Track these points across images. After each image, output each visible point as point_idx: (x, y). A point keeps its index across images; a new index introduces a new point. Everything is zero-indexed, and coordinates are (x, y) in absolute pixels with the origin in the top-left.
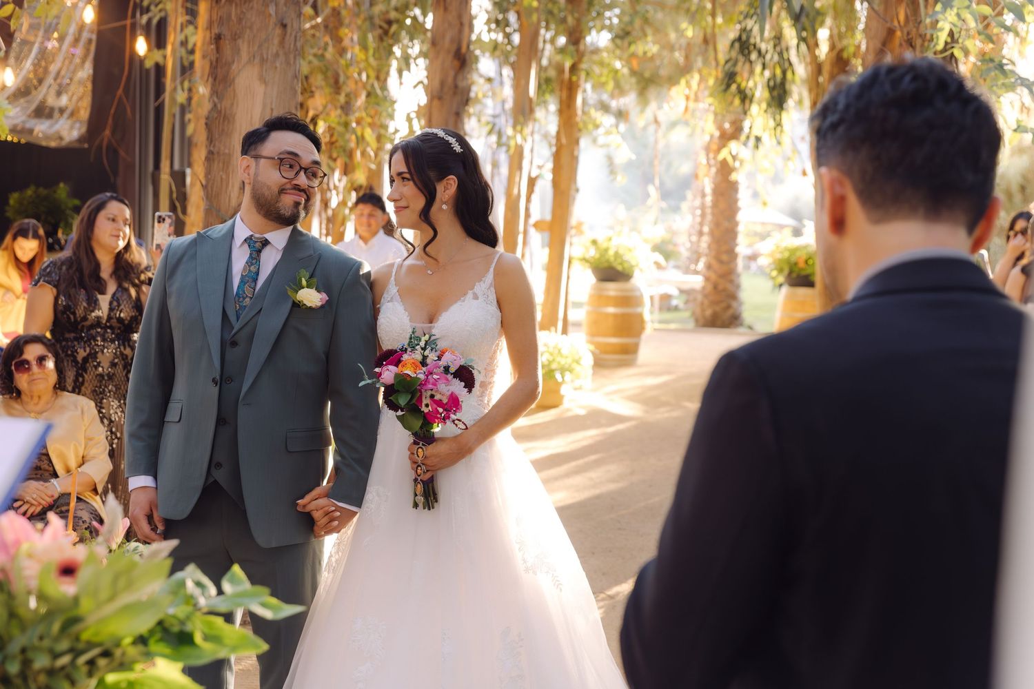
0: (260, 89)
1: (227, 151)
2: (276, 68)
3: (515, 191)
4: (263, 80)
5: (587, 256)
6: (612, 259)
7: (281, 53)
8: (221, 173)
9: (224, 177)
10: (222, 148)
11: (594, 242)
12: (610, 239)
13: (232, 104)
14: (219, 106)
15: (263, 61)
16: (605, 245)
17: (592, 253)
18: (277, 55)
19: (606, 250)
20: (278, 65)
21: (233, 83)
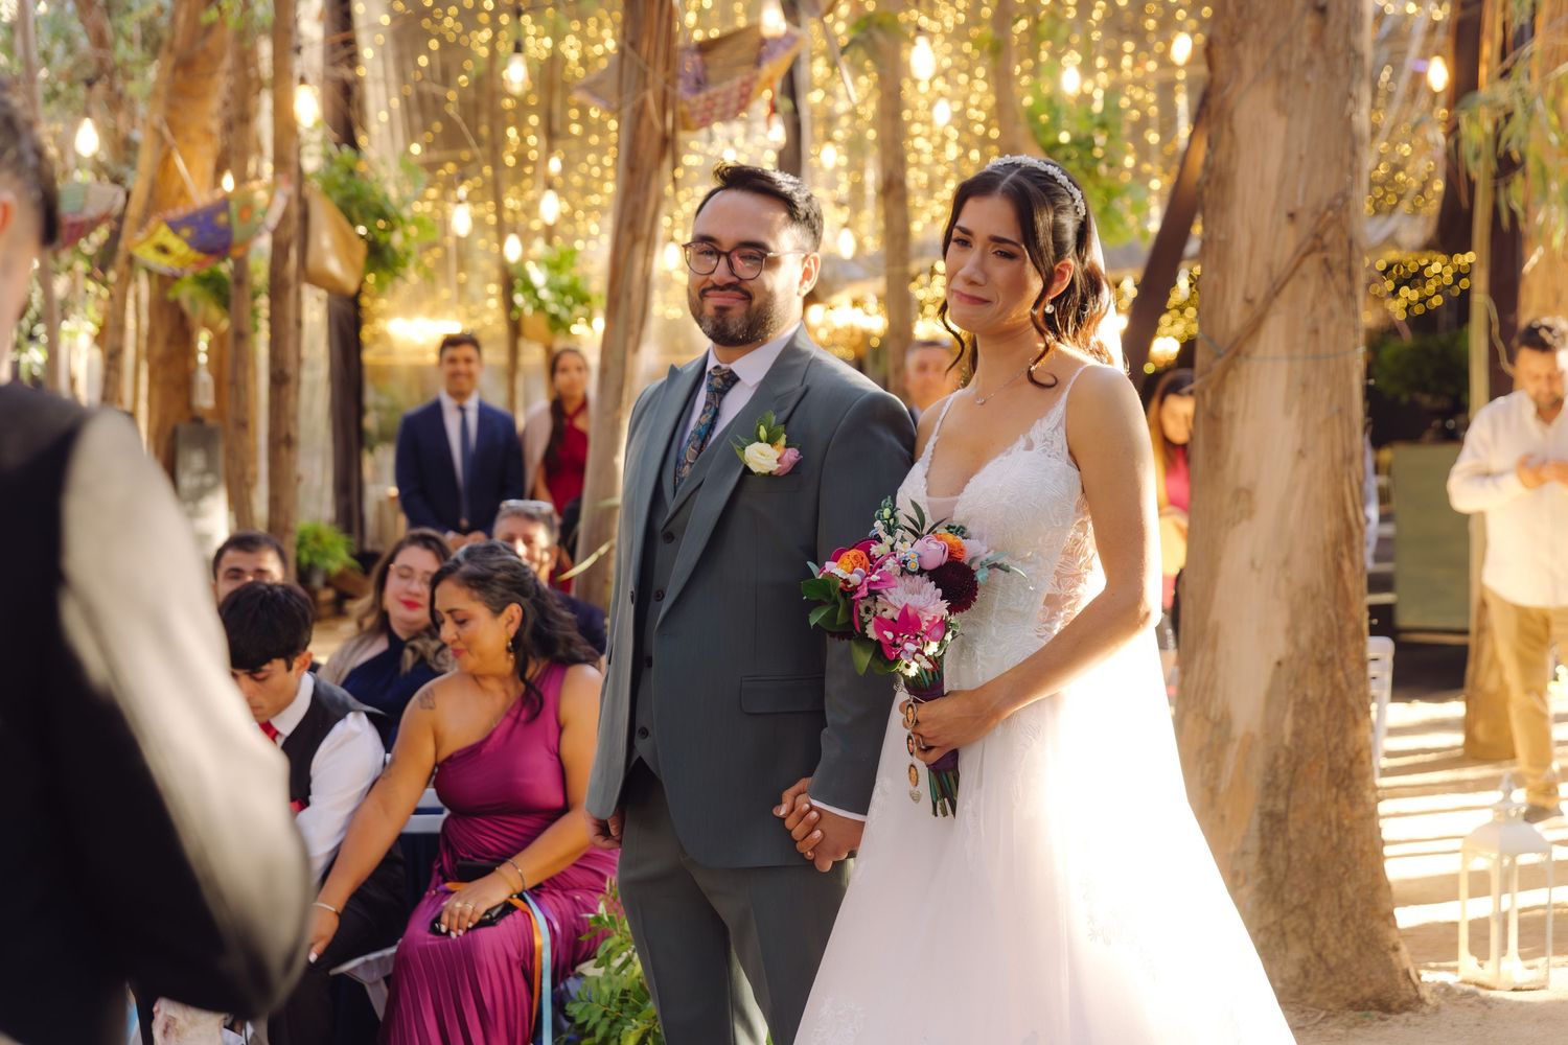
0: (1277, 126)
2: (1307, 85)
4: (1280, 107)
7: (1318, 56)
13: (1230, 155)
15: (1282, 75)
18: (1309, 62)
20: (1309, 77)
21: (1230, 120)
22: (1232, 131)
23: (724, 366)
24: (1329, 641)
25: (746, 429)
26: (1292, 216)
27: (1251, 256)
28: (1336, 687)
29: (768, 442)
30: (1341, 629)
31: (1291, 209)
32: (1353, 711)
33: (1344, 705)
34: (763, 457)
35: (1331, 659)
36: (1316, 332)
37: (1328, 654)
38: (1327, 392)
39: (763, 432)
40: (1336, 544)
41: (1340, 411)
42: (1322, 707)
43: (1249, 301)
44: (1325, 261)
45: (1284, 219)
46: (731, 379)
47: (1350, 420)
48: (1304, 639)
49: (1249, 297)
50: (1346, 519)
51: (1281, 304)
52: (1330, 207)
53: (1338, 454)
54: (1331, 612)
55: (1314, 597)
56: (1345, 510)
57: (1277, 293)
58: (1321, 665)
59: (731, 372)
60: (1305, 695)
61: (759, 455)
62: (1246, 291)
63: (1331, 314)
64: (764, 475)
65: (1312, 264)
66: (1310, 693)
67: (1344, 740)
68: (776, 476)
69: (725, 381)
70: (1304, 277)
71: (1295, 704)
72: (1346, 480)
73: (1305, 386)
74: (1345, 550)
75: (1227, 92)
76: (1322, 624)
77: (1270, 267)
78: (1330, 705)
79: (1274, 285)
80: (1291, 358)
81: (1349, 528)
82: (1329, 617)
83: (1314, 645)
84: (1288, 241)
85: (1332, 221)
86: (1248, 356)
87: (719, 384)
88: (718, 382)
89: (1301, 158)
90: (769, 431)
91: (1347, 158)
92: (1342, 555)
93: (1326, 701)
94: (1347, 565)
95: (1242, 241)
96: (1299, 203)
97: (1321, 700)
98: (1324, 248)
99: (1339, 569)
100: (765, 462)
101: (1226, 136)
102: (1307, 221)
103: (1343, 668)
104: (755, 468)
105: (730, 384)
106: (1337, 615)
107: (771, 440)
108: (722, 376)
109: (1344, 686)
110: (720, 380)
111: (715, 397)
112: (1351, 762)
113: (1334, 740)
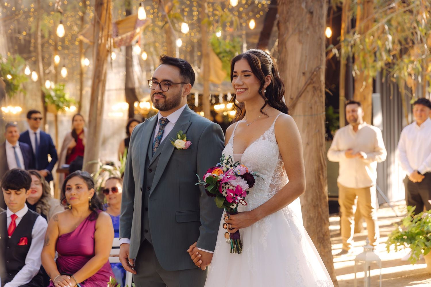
4: (300, 42)
7: (311, 27)
21: (285, 45)
22: (286, 48)
23: (164, 118)
24: (317, 199)
25: (174, 136)
26: (304, 73)
27: (292, 85)
28: (319, 213)
29: (181, 139)
30: (320, 196)
31: (304, 71)
32: (324, 221)
33: (321, 218)
34: (180, 144)
35: (317, 205)
36: (311, 108)
37: (316, 203)
38: (315, 125)
39: (179, 136)
40: (318, 170)
41: (319, 131)
42: (315, 219)
44: (314, 87)
45: (302, 74)
46: (167, 121)
47: (322, 134)
48: (309, 199)
49: (292, 97)
50: (321, 163)
51: (301, 99)
52: (315, 71)
53: (318, 144)
54: (317, 191)
55: (312, 187)
56: (320, 161)
57: (300, 96)
58: (314, 207)
59: (167, 119)
60: (310, 216)
61: (179, 143)
63: (316, 102)
64: (180, 149)
65: (310, 88)
66: (311, 215)
67: (322, 229)
68: (184, 149)
69: (165, 122)
70: (308, 92)
71: (307, 218)
72: (321, 152)
73: (309, 124)
74: (321, 172)
75: (285, 36)
76: (315, 194)
77: (298, 88)
78: (317, 219)
79: (299, 93)
80: (304, 115)
81: (322, 166)
82: (316, 193)
83: (312, 201)
84: (303, 81)
85: (316, 75)
87: (164, 123)
88: (163, 122)
89: (306, 56)
90: (181, 136)
91: (319, 56)
92: (320, 174)
93: (316, 217)
94: (321, 177)
95: (290, 81)
96: (306, 69)
97: (315, 217)
98: (314, 83)
99: (319, 178)
100: (181, 145)
101: (284, 49)
102: (308, 75)
103: (321, 208)
104: (178, 147)
105: (167, 123)
106: (319, 192)
107: (182, 138)
108: (164, 121)
109: (321, 213)
110: (164, 122)
111: (162, 127)
112: (324, 235)
113: (319, 229)
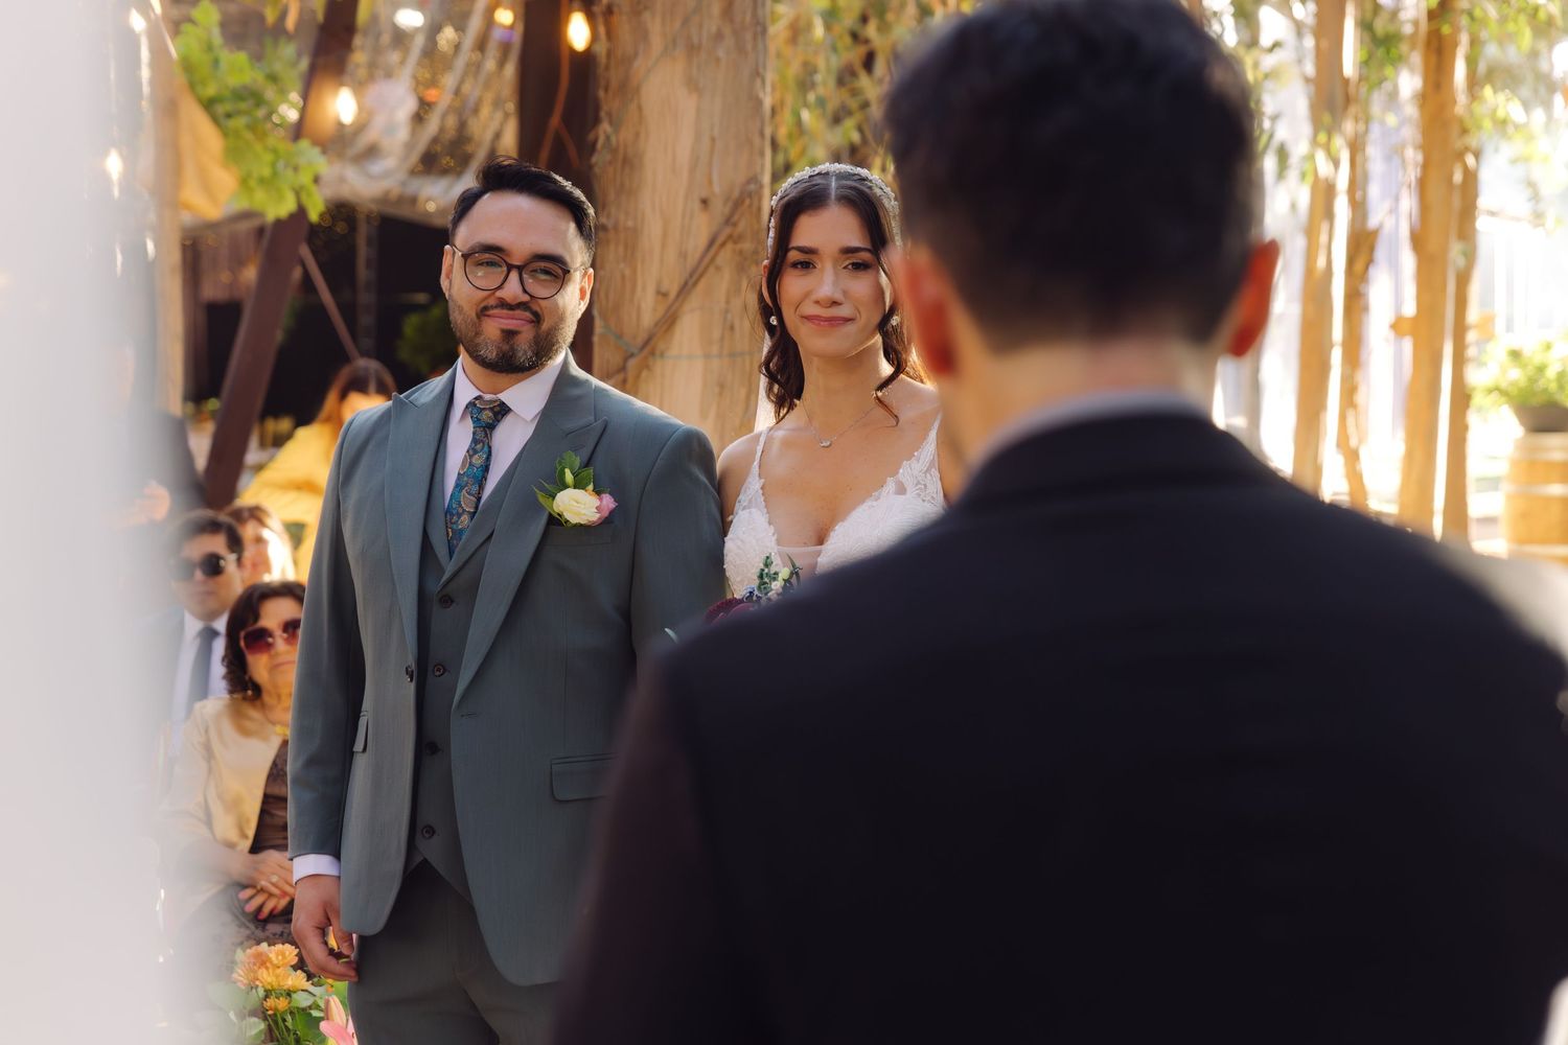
0: (687, 104)
1: (630, 223)
2: (718, 60)
3: (1321, 262)
4: (692, 85)
5: (1503, 385)
6: (1553, 386)
7: (727, 31)
8: (622, 265)
9: (627, 272)
10: (622, 217)
11: (1515, 355)
12: (1548, 347)
13: (637, 135)
14: (613, 139)
15: (692, 49)
16: (1537, 360)
17: (1516, 375)
18: (719, 36)
19: (1541, 369)
20: (721, 53)
21: (637, 95)
22: (640, 108)
26: (704, 202)
27: (664, 246)
29: (576, 487)
31: (704, 194)
34: (580, 505)
36: (732, 328)
38: (743, 395)
43: (662, 294)
44: (740, 252)
45: (697, 205)
46: (502, 412)
49: (663, 290)
51: (695, 300)
52: (743, 194)
57: (690, 289)
61: (575, 504)
62: (659, 283)
63: (745, 307)
64: (580, 525)
65: (726, 256)
68: (589, 527)
70: (718, 269)
73: (722, 386)
77: (683, 255)
79: (689, 278)
80: (707, 356)
84: (702, 228)
86: (662, 355)
88: (488, 416)
89: (713, 140)
91: (757, 141)
95: (652, 230)
96: (715, 186)
98: (740, 236)
100: (584, 511)
102: (720, 209)
104: (572, 518)
105: (499, 417)
108: (491, 409)
110: (490, 414)
111: (486, 433)
